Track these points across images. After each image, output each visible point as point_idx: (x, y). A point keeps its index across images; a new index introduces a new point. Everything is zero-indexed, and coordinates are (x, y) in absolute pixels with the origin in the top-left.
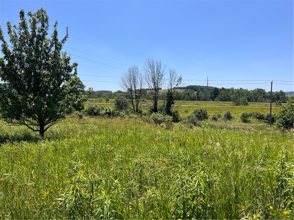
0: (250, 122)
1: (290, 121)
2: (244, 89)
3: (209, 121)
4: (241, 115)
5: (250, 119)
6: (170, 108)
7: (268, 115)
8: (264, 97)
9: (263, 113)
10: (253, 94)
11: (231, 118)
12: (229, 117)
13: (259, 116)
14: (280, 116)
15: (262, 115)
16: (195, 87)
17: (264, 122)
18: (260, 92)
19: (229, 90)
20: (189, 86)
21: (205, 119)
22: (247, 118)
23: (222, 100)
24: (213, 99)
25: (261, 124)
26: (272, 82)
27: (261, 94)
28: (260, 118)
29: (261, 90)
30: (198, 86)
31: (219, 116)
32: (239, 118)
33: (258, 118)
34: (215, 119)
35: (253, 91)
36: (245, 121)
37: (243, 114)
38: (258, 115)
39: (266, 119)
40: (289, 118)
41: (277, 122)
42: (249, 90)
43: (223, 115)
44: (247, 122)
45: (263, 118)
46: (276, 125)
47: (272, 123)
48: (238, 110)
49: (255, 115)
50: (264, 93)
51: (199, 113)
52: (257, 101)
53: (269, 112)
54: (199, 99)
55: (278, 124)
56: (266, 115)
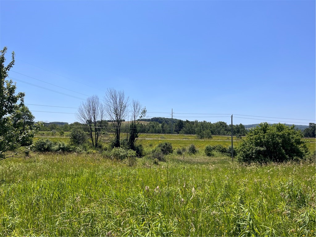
1: (250, 154)
2: (207, 121)
4: (204, 148)
5: (214, 152)
6: (134, 142)
7: (230, 148)
8: (226, 130)
9: (226, 147)
10: (216, 127)
11: (196, 151)
12: (193, 151)
14: (241, 150)
15: (225, 149)
16: (160, 119)
17: (227, 155)
18: (222, 124)
19: (193, 123)
21: (170, 153)
23: (187, 133)
24: (178, 132)
26: (232, 116)
27: (223, 127)
28: (223, 151)
29: (223, 123)
30: (163, 118)
31: (184, 150)
32: (203, 152)
34: (179, 153)
35: (216, 124)
36: (209, 155)
37: (207, 147)
38: (221, 148)
39: (229, 153)
40: (248, 151)
41: (238, 155)
42: (212, 123)
43: (187, 148)
44: (211, 155)
45: (226, 152)
46: (237, 159)
47: (234, 157)
48: (202, 144)
49: (218, 148)
50: (226, 126)
51: (164, 147)
52: (219, 133)
53: (230, 145)
54: (164, 132)
55: (239, 157)
56: (228, 148)
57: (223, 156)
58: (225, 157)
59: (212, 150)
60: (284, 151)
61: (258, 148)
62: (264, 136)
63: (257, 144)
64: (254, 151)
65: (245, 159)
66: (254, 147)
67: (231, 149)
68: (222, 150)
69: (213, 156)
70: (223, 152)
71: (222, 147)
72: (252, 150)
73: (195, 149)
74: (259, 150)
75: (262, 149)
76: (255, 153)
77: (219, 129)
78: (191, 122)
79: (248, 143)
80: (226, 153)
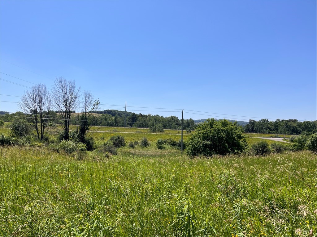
0: (164, 148)
1: (197, 147)
2: (160, 116)
3: (127, 149)
4: (156, 141)
5: (165, 145)
6: (84, 134)
7: (180, 142)
8: (177, 124)
9: (176, 140)
10: (168, 121)
11: (148, 145)
12: (145, 144)
14: (190, 143)
15: (175, 142)
16: (113, 111)
17: (177, 148)
19: (146, 116)
20: (106, 110)
21: (122, 147)
22: (162, 145)
23: (140, 126)
24: (131, 125)
25: (174, 151)
26: (183, 111)
27: (174, 121)
29: (175, 117)
30: (116, 111)
31: (137, 143)
32: (155, 145)
33: (171, 145)
34: (132, 146)
35: (168, 118)
36: (160, 148)
37: (159, 141)
38: (171, 141)
39: (179, 146)
40: (196, 144)
41: (187, 148)
42: (164, 117)
43: (140, 141)
45: (176, 145)
46: (186, 152)
47: (183, 150)
48: (155, 137)
49: (169, 142)
50: (177, 120)
51: (116, 140)
52: (171, 128)
53: (180, 139)
54: (117, 125)
55: (188, 150)
56: (178, 142)
57: (174, 149)
58: (175, 150)
60: (227, 145)
61: (205, 142)
62: (211, 131)
63: (204, 138)
64: (201, 145)
65: (193, 152)
66: (201, 141)
67: (181, 142)
68: (173, 143)
70: (173, 145)
73: (147, 142)
74: (206, 144)
75: (208, 143)
76: (202, 147)
77: (170, 123)
79: (196, 137)
80: (176, 146)
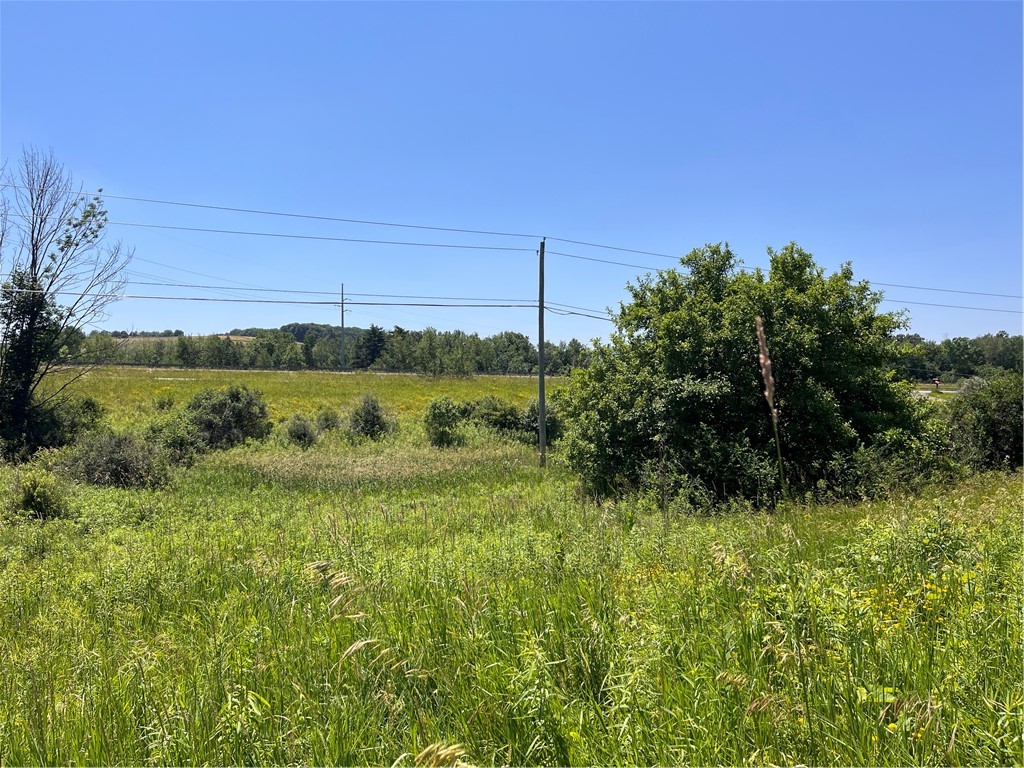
0: (461, 441)
1: (634, 423)
4: (424, 413)
5: (466, 429)
7: (533, 410)
8: (526, 360)
9: (515, 403)
10: (496, 349)
11: (384, 427)
12: (371, 424)
13: (498, 414)
14: (584, 401)
15: (513, 411)
17: (519, 438)
18: (515, 342)
19: (417, 336)
20: (290, 326)
22: (451, 427)
23: (393, 369)
24: (361, 364)
25: (509, 450)
26: (543, 244)
27: (517, 349)
28: (505, 422)
29: (519, 336)
31: (329, 422)
32: (420, 430)
33: (495, 425)
34: (301, 436)
35: (495, 339)
36: (442, 440)
37: (434, 407)
38: (495, 409)
39: (529, 428)
40: (627, 406)
41: (571, 433)
42: (482, 337)
43: (344, 415)
44: (449, 443)
45: (516, 424)
46: (567, 451)
47: (549, 444)
48: (423, 395)
49: (486, 411)
50: (527, 347)
53: (534, 398)
55: (574, 444)
56: (527, 410)
57: (506, 443)
58: (512, 447)
59: (455, 418)
60: (828, 395)
61: (689, 385)
63: (677, 364)
64: (659, 405)
65: (609, 450)
66: (660, 382)
67: (538, 411)
68: (501, 416)
69: (459, 445)
70: (503, 426)
71: (499, 406)
72: (650, 400)
73: (378, 418)
74: (694, 397)
75: (710, 389)
76: (666, 416)
77: (504, 357)
78: (413, 333)
80: (517, 429)
